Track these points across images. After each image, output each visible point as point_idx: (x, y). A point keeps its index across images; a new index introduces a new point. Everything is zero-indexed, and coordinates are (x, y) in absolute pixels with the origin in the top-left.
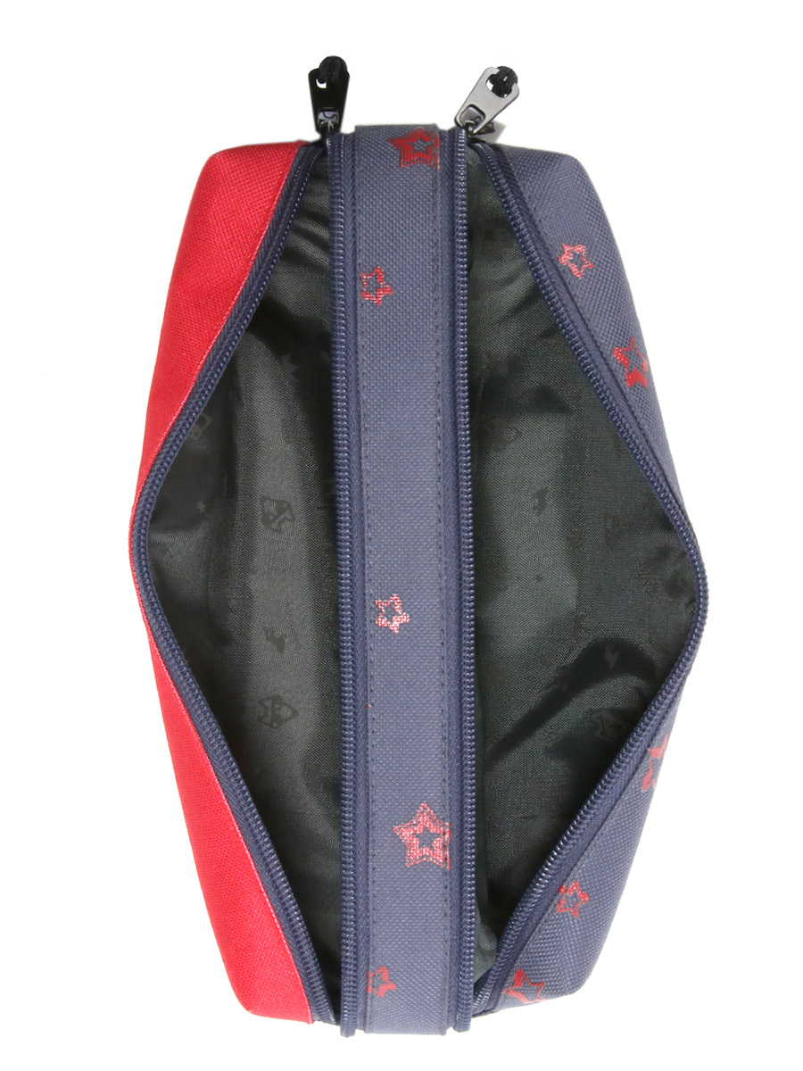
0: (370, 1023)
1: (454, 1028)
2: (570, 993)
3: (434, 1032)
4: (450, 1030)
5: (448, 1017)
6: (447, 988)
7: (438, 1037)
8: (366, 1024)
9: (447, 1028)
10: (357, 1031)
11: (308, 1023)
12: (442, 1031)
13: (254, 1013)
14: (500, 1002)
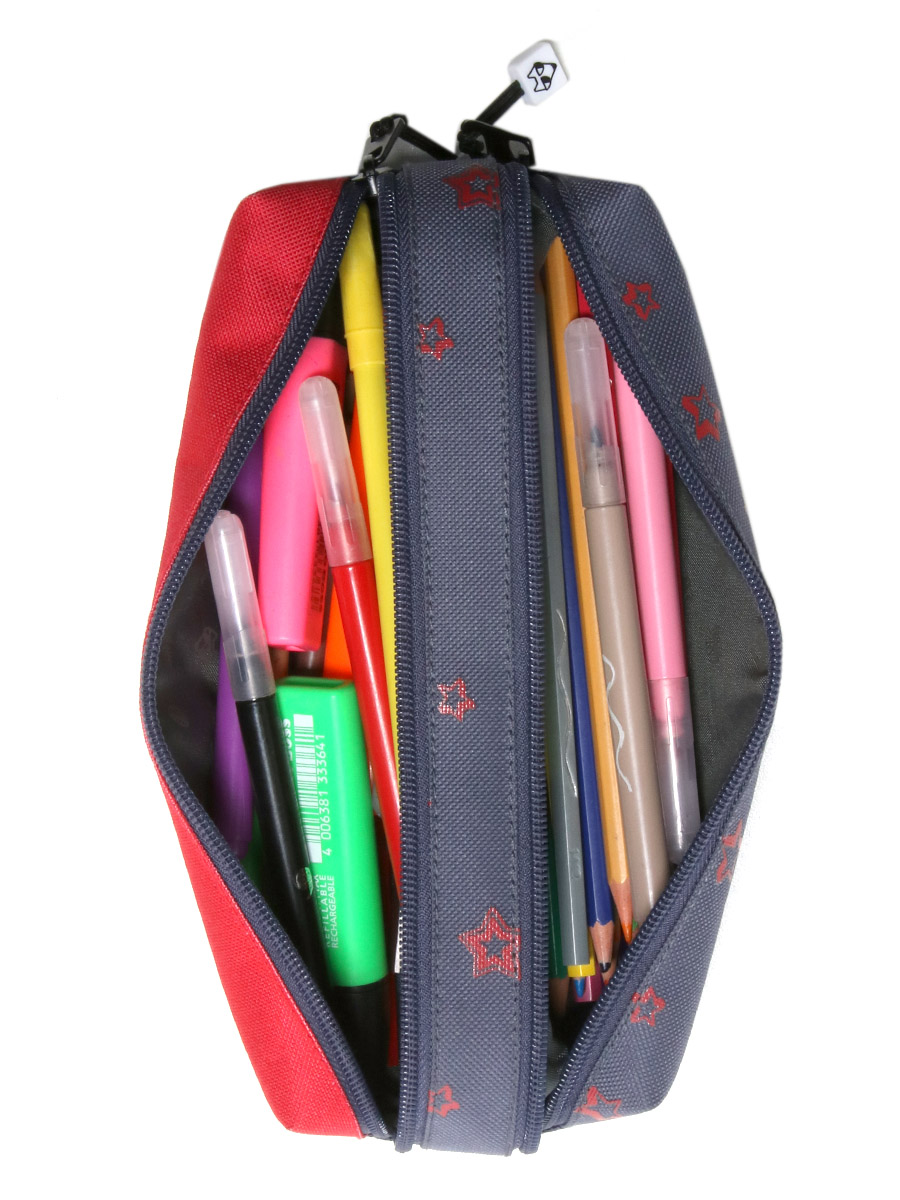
0: (428, 1141)
1: (521, 1149)
2: (651, 1109)
3: (498, 1152)
4: (516, 1151)
5: (515, 1136)
6: (515, 1107)
7: (502, 1158)
8: (425, 1140)
9: (514, 1148)
10: (414, 1146)
11: (359, 1138)
12: (507, 1152)
13: (295, 1130)
14: (572, 1119)
